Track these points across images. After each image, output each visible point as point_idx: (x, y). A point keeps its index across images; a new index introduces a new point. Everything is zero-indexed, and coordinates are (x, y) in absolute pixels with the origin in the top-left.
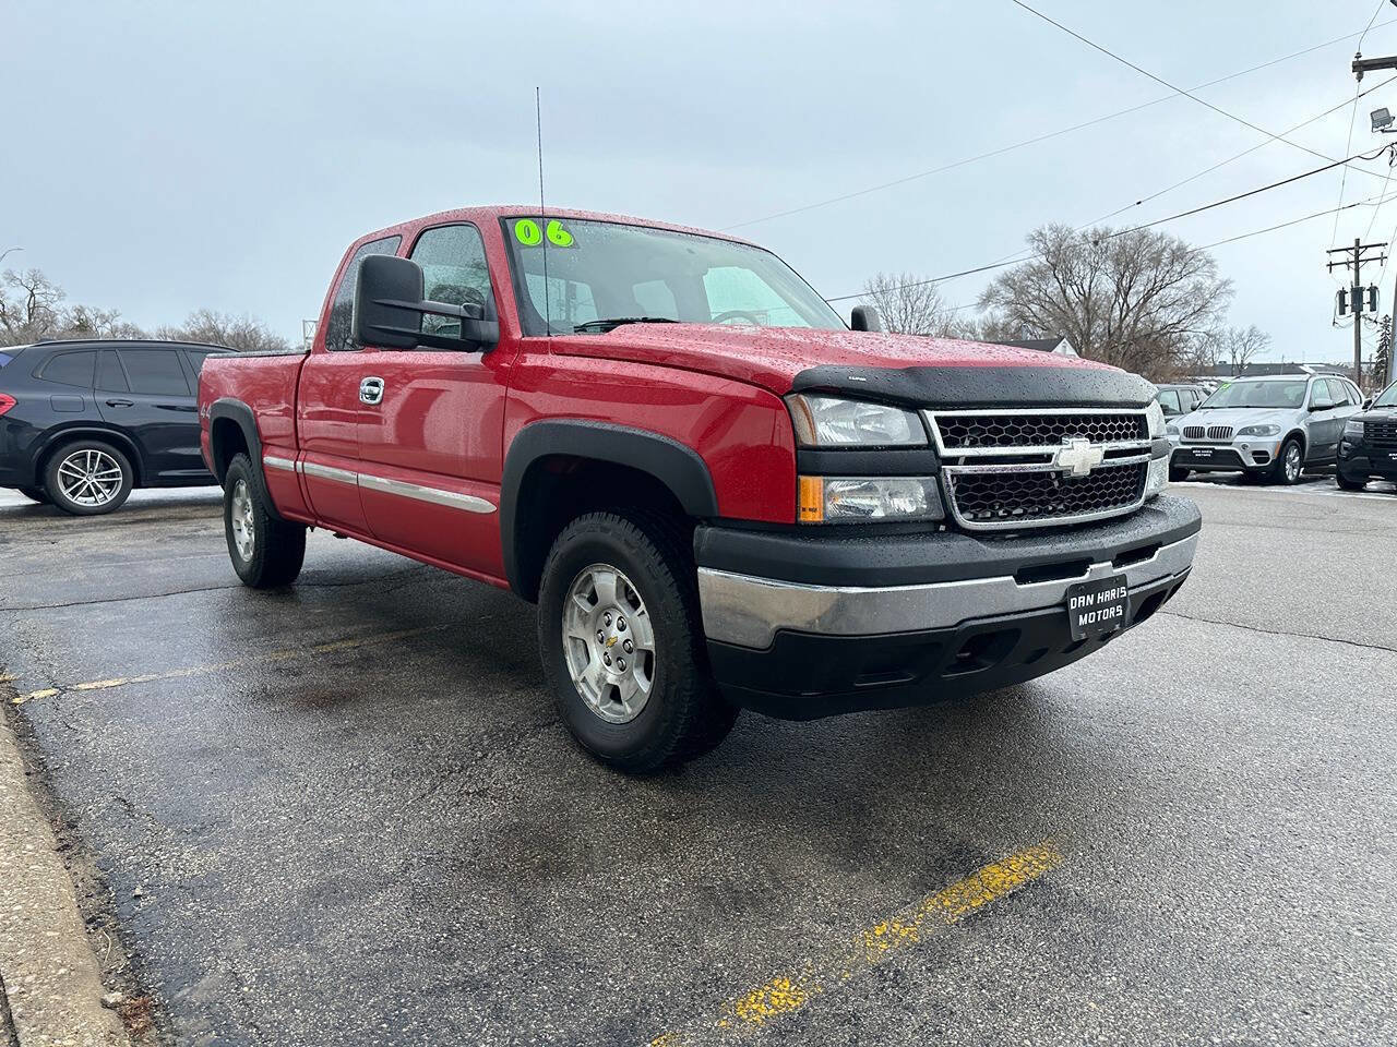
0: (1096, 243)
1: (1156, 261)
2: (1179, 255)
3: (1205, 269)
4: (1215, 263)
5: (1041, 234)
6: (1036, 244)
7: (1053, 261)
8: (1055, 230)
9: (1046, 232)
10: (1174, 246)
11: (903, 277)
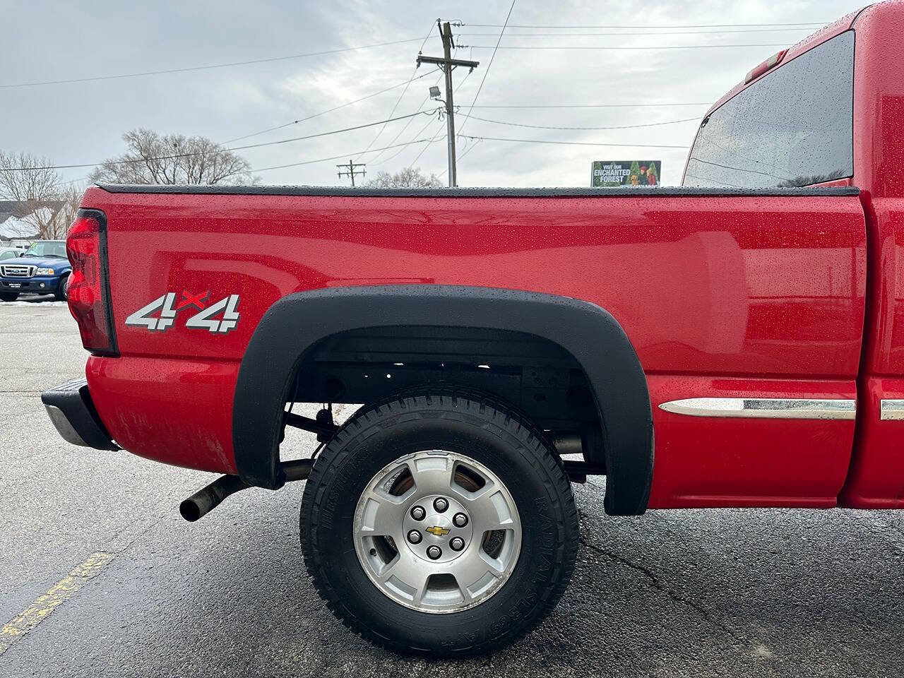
0: (175, 145)
1: (213, 161)
2: (227, 159)
3: (245, 169)
4: (250, 166)
5: (134, 135)
6: (131, 142)
7: (146, 155)
8: (144, 133)
9: (138, 133)
10: (223, 153)
11: (22, 155)
